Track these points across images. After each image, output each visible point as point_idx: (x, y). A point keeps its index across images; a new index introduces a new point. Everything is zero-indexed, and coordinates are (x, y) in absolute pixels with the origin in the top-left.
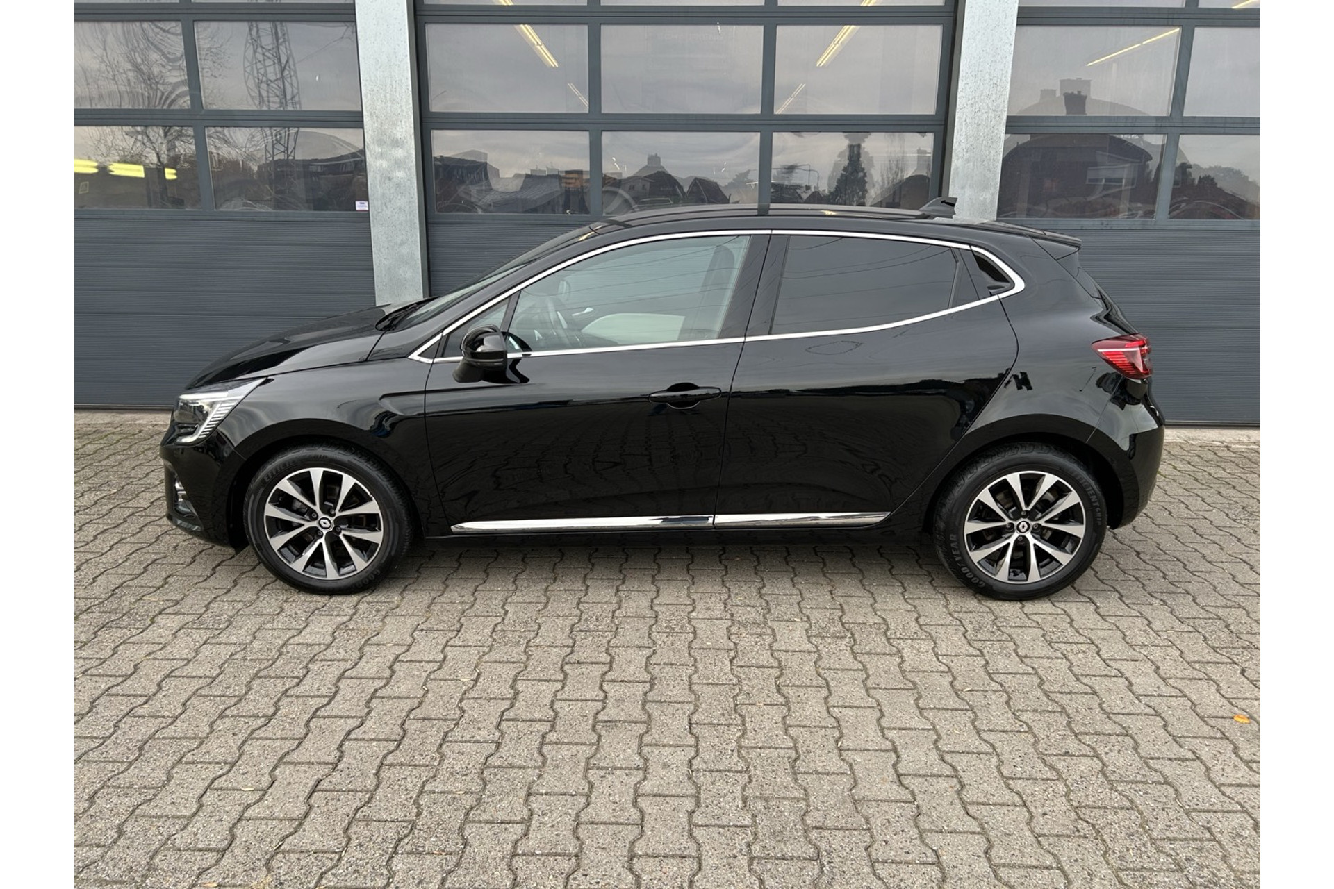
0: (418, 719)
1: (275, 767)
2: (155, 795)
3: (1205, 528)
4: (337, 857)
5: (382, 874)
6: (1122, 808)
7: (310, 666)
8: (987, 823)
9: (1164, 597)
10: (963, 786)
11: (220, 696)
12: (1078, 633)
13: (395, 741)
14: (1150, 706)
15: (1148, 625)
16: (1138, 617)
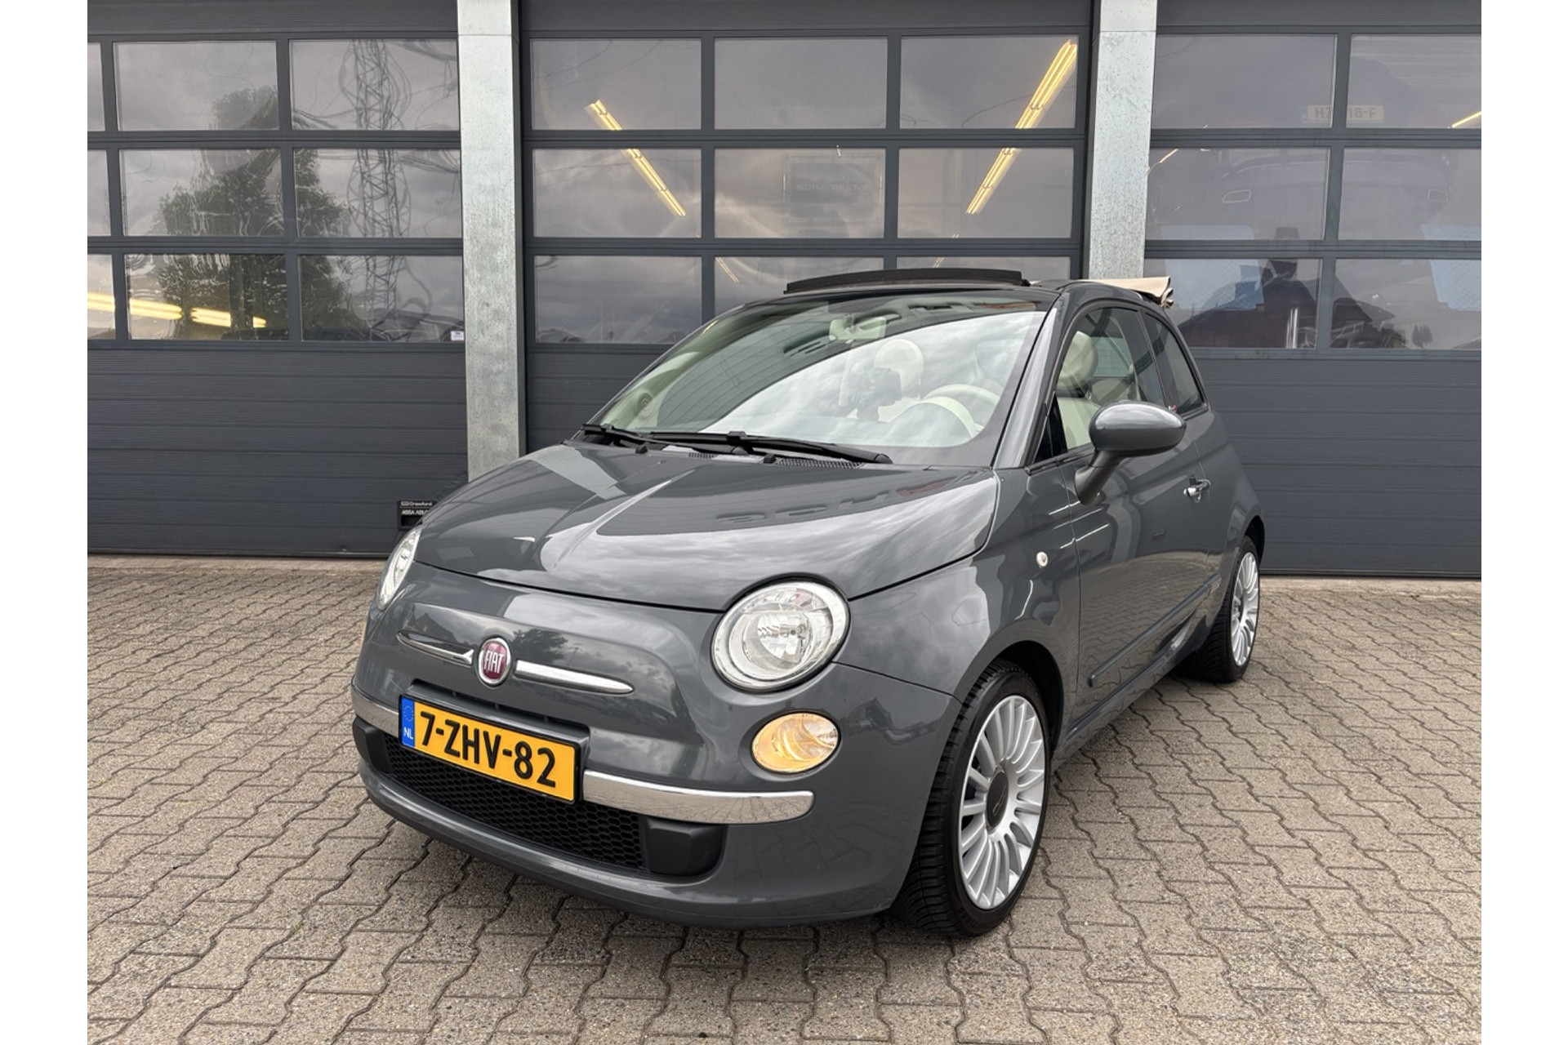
1: (320, 840)
2: (193, 861)
3: (1369, 663)
5: (421, 921)
6: (1216, 883)
8: (1067, 892)
9: (1307, 719)
11: (268, 786)
12: (1205, 746)
14: (1267, 805)
15: (1283, 741)
16: (1273, 734)
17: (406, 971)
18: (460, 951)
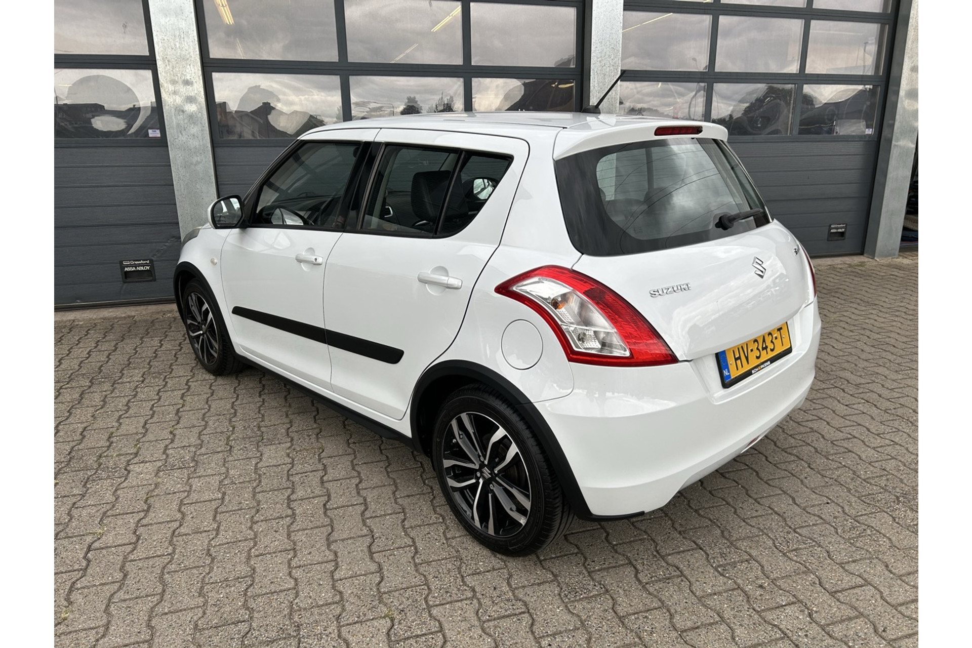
0: (404, 497)
1: (329, 546)
2: (252, 581)
4: (426, 588)
5: (466, 590)
6: (839, 468)
7: (291, 478)
8: (783, 488)
10: (757, 472)
11: (238, 510)
13: (399, 513)
17: (495, 627)
18: (513, 605)
